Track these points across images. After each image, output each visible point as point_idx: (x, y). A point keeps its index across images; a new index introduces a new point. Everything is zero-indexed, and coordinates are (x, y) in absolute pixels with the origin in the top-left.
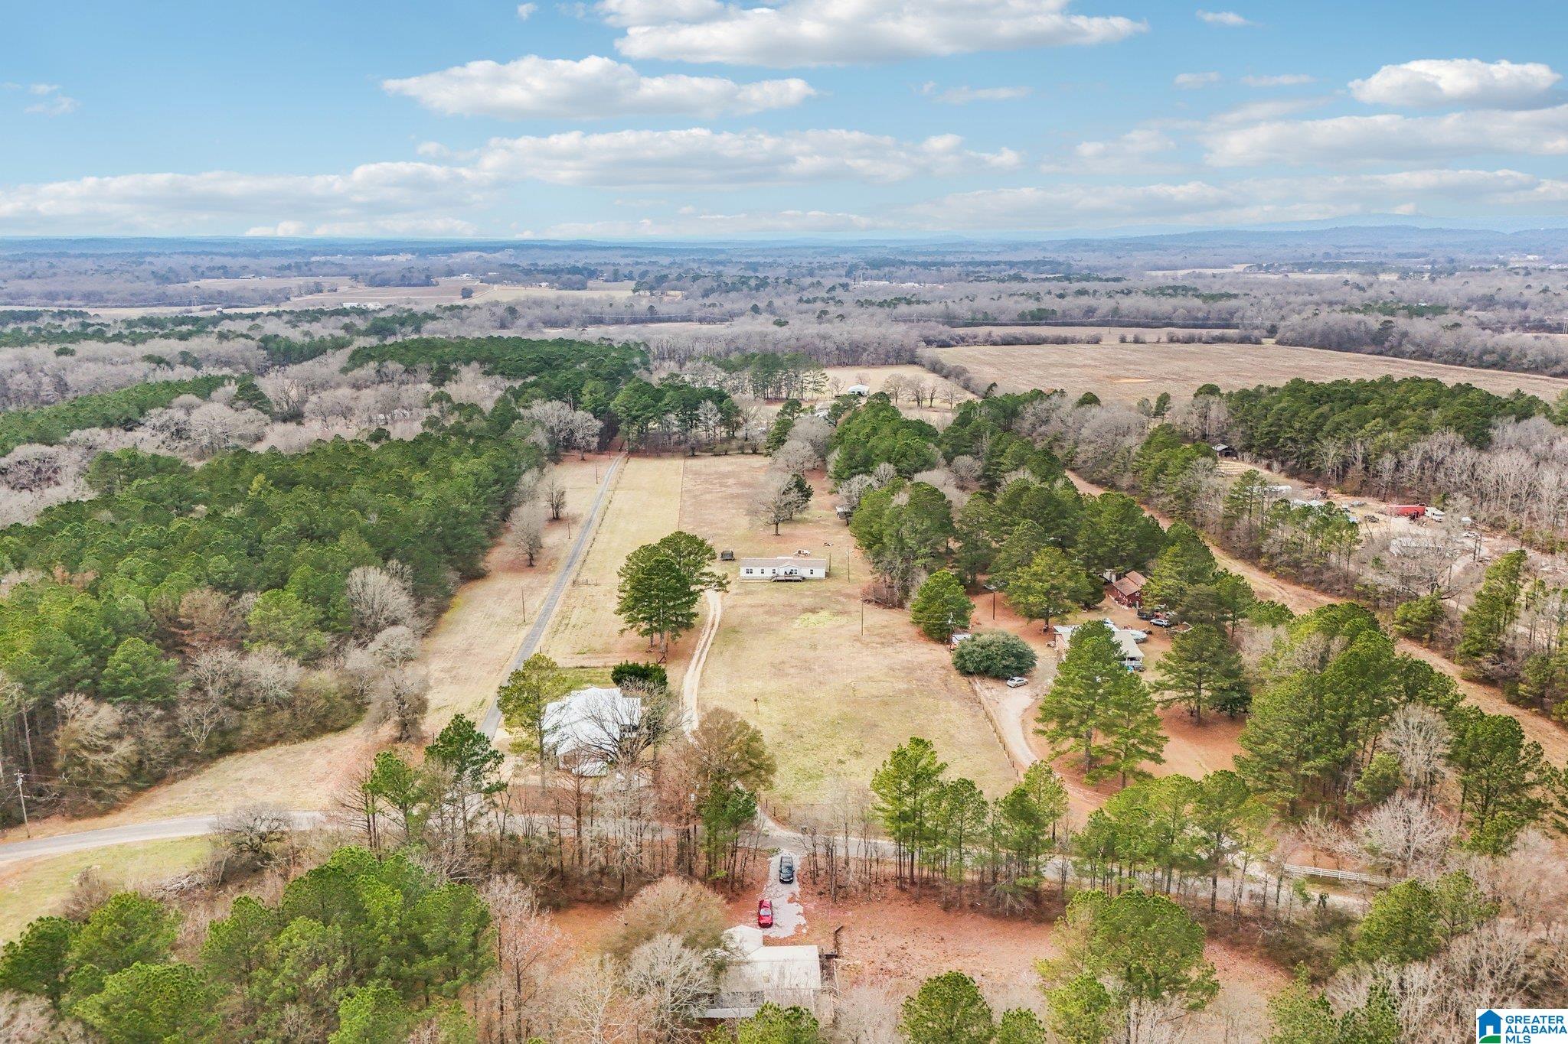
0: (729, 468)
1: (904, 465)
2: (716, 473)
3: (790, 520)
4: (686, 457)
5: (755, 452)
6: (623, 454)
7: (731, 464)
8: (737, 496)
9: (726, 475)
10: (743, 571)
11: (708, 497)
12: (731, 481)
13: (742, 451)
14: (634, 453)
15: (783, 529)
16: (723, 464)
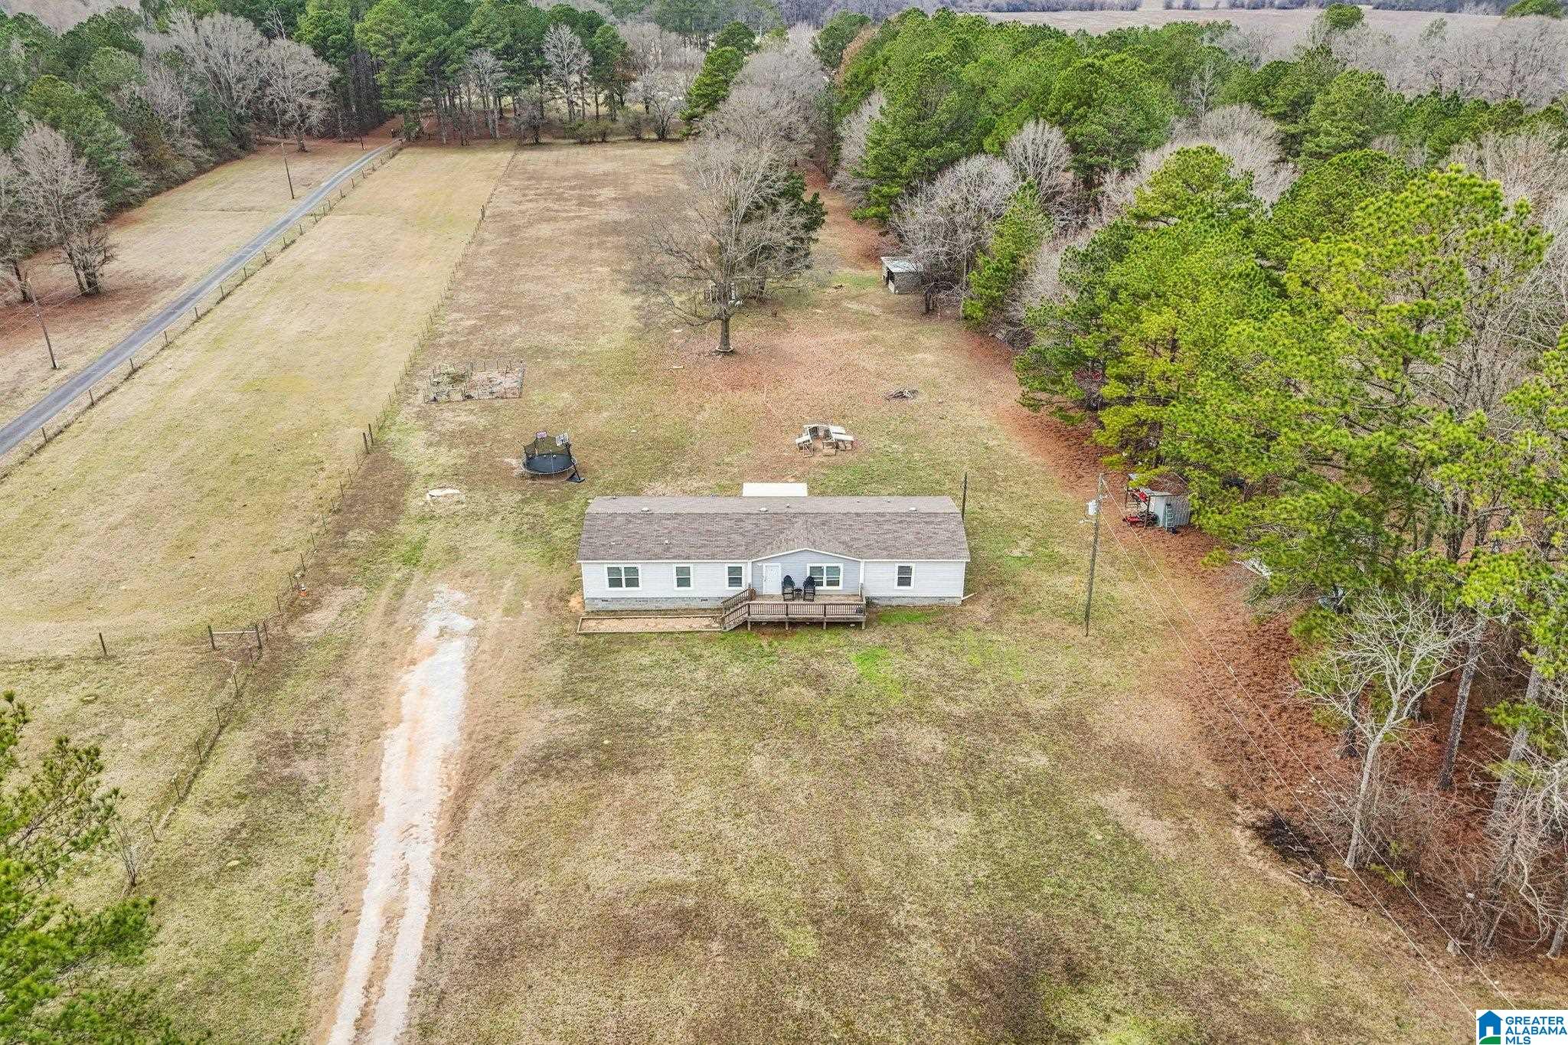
0: (608, 167)
1: (1093, 127)
2: (576, 177)
3: (757, 300)
4: (522, 146)
5: (663, 137)
6: (397, 142)
7: (615, 158)
8: (615, 228)
9: (598, 181)
10: (595, 580)
11: (545, 230)
12: (607, 193)
13: (636, 133)
14: (419, 139)
15: (743, 333)
16: (594, 160)
